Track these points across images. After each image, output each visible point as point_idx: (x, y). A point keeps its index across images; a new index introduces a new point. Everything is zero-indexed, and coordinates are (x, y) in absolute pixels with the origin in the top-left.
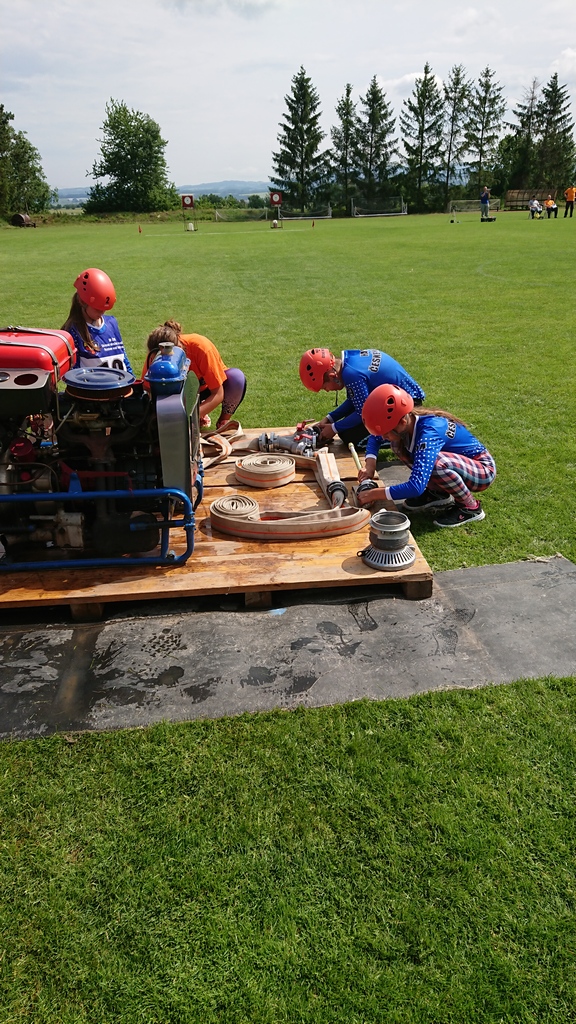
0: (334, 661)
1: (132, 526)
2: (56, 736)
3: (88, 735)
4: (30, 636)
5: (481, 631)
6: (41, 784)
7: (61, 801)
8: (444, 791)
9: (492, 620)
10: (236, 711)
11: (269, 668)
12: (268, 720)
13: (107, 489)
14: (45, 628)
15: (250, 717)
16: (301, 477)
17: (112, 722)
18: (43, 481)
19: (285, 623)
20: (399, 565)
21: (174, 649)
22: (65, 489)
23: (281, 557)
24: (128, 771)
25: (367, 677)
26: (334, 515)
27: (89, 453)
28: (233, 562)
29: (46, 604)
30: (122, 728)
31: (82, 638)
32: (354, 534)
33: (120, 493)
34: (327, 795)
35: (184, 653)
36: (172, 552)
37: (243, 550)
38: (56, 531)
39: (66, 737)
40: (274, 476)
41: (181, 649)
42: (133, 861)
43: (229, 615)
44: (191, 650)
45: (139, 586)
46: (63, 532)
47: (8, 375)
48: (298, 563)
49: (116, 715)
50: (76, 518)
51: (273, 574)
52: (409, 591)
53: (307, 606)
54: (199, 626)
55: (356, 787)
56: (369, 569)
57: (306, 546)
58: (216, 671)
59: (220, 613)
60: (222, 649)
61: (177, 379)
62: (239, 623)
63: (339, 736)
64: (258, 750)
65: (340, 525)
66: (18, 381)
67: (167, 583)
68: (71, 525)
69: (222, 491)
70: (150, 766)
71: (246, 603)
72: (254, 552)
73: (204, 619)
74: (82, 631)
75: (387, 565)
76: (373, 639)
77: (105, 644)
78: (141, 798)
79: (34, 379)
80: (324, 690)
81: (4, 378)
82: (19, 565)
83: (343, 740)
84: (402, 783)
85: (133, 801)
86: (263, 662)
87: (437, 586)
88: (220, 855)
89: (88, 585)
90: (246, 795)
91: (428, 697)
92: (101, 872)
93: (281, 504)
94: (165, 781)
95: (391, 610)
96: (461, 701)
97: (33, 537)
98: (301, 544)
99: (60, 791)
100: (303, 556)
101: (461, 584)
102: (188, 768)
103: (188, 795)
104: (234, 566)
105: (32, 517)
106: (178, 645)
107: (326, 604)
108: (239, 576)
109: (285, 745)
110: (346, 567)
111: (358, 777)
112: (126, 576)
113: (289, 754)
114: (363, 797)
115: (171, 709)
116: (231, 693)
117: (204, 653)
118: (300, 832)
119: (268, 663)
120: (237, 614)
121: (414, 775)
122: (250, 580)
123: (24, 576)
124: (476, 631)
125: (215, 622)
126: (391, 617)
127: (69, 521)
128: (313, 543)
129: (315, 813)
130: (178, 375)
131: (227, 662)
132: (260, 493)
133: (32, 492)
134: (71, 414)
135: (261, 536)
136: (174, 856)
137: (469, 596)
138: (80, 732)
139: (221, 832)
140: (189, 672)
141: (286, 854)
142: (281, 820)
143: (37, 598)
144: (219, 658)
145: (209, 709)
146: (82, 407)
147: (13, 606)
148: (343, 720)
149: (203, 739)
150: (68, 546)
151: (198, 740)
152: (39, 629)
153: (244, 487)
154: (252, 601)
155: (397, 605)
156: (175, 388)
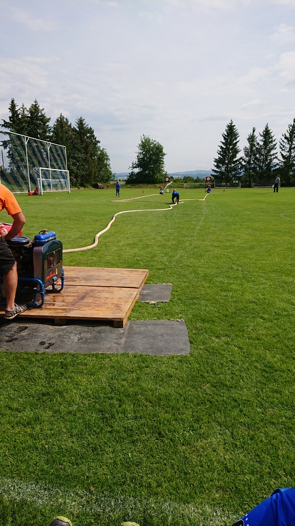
9: (135, 336)
10: (24, 351)
12: (32, 354)
15: (27, 352)
23: (76, 309)
28: (58, 309)
36: (37, 303)
48: (80, 311)
51: (68, 313)
52: (114, 324)
53: (76, 326)
58: (27, 339)
59: (44, 325)
60: (35, 334)
61: (43, 241)
62: (48, 328)
71: (54, 322)
87: (128, 324)
96: (100, 356)
100: (83, 309)
101: (137, 325)
107: (83, 326)
108: (55, 313)
117: (28, 335)
119: (47, 340)
120: (50, 326)
124: (127, 338)
125: (40, 327)
131: (34, 338)
137: (136, 328)
140: (19, 339)
144: (32, 336)
154: (57, 322)
155: (107, 328)
156: (42, 244)
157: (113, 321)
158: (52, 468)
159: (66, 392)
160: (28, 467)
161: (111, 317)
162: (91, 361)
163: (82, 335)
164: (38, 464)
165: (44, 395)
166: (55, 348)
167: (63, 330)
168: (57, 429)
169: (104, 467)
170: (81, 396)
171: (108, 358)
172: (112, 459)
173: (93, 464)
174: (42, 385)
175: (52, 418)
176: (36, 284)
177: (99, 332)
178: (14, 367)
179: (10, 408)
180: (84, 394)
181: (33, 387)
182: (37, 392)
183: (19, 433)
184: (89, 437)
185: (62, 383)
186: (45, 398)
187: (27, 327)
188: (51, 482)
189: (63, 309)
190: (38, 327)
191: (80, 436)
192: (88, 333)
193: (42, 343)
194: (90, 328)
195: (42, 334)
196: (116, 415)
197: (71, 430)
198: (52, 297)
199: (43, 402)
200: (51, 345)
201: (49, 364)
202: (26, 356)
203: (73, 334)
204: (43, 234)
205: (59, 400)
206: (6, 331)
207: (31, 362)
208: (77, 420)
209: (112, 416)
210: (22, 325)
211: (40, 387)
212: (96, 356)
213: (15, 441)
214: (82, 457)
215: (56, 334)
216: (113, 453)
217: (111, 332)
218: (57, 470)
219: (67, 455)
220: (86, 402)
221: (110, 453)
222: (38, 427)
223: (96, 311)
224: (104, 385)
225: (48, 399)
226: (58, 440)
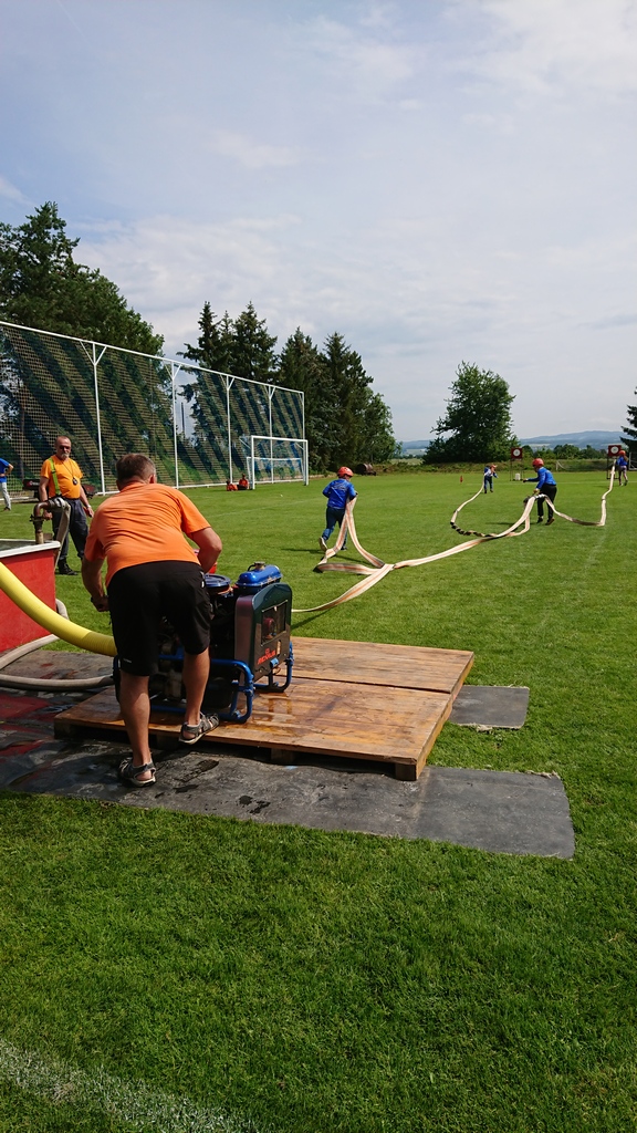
5: (428, 807)
9: (444, 802)
10: (210, 813)
11: (254, 797)
12: (224, 822)
15: (215, 818)
17: (132, 802)
25: (314, 815)
28: (278, 727)
30: (136, 807)
36: (237, 712)
39: (101, 803)
48: (323, 735)
51: (299, 739)
52: (397, 771)
54: (229, 764)
58: (217, 790)
59: (251, 761)
60: (232, 779)
61: (254, 585)
62: (258, 769)
71: (271, 757)
73: (236, 761)
76: (342, 796)
86: (252, 794)
87: (428, 775)
95: (373, 781)
96: (365, 841)
101: (448, 777)
104: (275, 729)
108: (273, 736)
115: (172, 803)
117: (219, 779)
119: (255, 794)
120: (260, 764)
122: (279, 739)
124: (424, 806)
126: (368, 784)
127: (175, 678)
131: (229, 787)
138: (111, 803)
140: (201, 787)
144: (226, 784)
145: (193, 809)
148: (273, 831)
155: (381, 778)
156: (252, 591)
157: (394, 764)
158: (261, 1083)
159: (293, 916)
160: (210, 1073)
161: (390, 755)
162: (347, 851)
163: (327, 788)
164: (231, 1070)
165: (246, 915)
166: (272, 814)
167: (288, 774)
168: (274, 996)
169: (374, 1097)
170: (325, 927)
171: (384, 846)
172: (390, 1080)
173: (347, 1086)
174: (243, 893)
175: (264, 971)
176: (239, 672)
177: (364, 787)
178: (189, 847)
179: (178, 937)
180: (331, 924)
181: (226, 896)
182: (234, 907)
183: (195, 994)
184: (341, 1023)
185: (285, 894)
186: (249, 923)
187: (217, 763)
188: (257, 1114)
189: (288, 728)
190: (238, 765)
191: (322, 1019)
192: (340, 785)
193: (245, 801)
194: (345, 775)
195: (246, 780)
196: (401, 980)
197: (303, 1001)
198: (267, 702)
199: (245, 931)
200: (262, 805)
201: (259, 848)
202: (213, 826)
203: (308, 786)
204: (257, 570)
205: (277, 931)
206: (177, 768)
207: (222, 840)
208: (315, 981)
209: (392, 983)
210: (207, 758)
211: (240, 897)
212: (358, 839)
213: (186, 1012)
214: (325, 1068)
215: (274, 784)
216: (393, 1066)
217: (388, 788)
218: (270, 1088)
219: (293, 1057)
220: (335, 942)
221: (387, 1065)
222: (233, 988)
223: (357, 739)
224: (374, 908)
225: (255, 925)
226: (275, 1021)
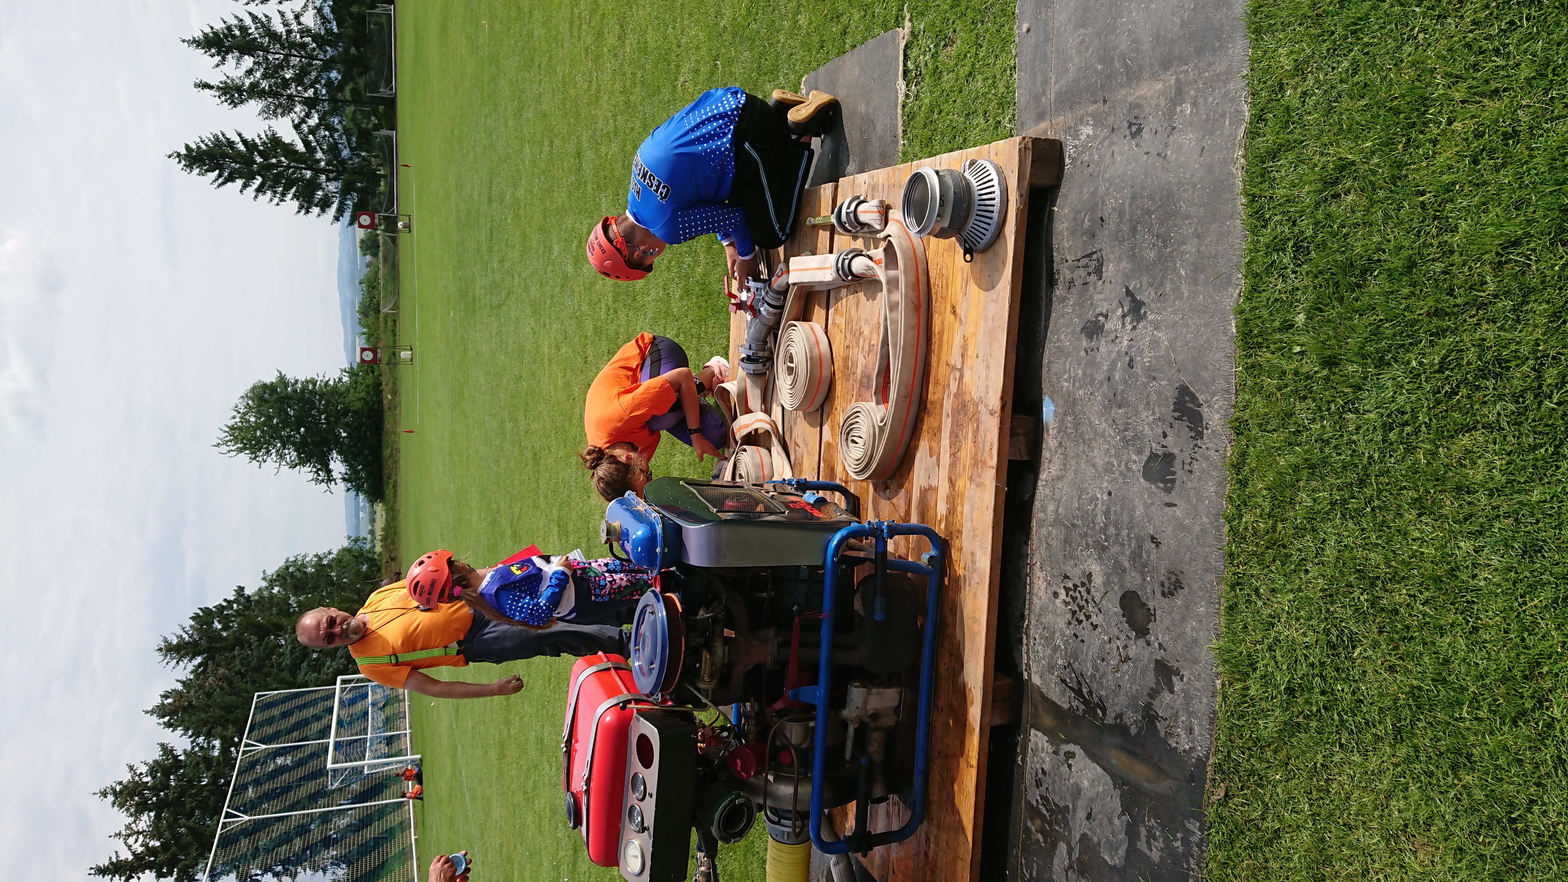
0: (1155, 343)
1: (878, 617)
2: (1210, 813)
3: (1218, 768)
4: (1034, 796)
5: (1141, 68)
6: (1289, 860)
7: (1322, 840)
8: (1435, 218)
9: (1123, 44)
10: (1217, 529)
11: (1147, 453)
12: (1243, 483)
13: (818, 645)
14: (1023, 767)
15: (1230, 510)
16: (819, 313)
17: (1200, 724)
18: (794, 733)
19: (1069, 406)
20: (997, 195)
21: (1088, 592)
22: (813, 707)
23: (954, 387)
24: (1291, 728)
25: (1194, 294)
26: (893, 283)
27: (759, 667)
28: (953, 465)
29: (985, 760)
30: (1214, 712)
31: (1047, 721)
32: (930, 256)
33: (825, 631)
34: (1406, 424)
35: (1098, 580)
36: (925, 558)
37: (934, 445)
38: (872, 725)
39: (1214, 798)
40: (814, 362)
41: (1090, 581)
42: (1453, 768)
43: (1042, 490)
44: (1095, 568)
45: (975, 620)
46: (875, 716)
47: (636, 775)
48: (969, 362)
49: (1190, 714)
50: (856, 694)
51: (981, 407)
52: (1045, 180)
53: (1045, 361)
54: (1054, 543)
55: (1397, 370)
56: (997, 247)
57: (941, 340)
58: (1140, 541)
59: (1037, 504)
60: (1100, 519)
61: (659, 528)
62: (1060, 478)
63: (1296, 373)
64: (1297, 515)
65: (912, 278)
66: (647, 764)
67: (976, 578)
68: (865, 703)
69: (829, 444)
70: (1290, 691)
71: (1026, 458)
72: (940, 428)
73: (1044, 531)
74: (1034, 716)
75: (995, 215)
76: (1124, 264)
77: (1063, 692)
78: (1341, 720)
79: (644, 741)
80: (1205, 375)
81: (640, 782)
82: (917, 781)
83: (1305, 369)
84: (1406, 291)
85: (1345, 735)
86: (1137, 461)
87: (1043, 125)
88: (1475, 629)
89: (961, 693)
90: (1375, 557)
91: (1253, 198)
92: (1462, 822)
93: (861, 360)
94: (1322, 676)
95: (1075, 219)
96: (1267, 141)
97: (877, 758)
98: (935, 347)
99: (1305, 835)
100: (956, 351)
101: (1046, 82)
102: (1305, 634)
103: (1354, 647)
104: (959, 468)
105: (848, 756)
106: (1083, 584)
107: (1047, 327)
108: (977, 462)
109: (1296, 468)
110: (989, 285)
111: (1381, 363)
112: (953, 635)
113: (1312, 467)
114: (1421, 364)
115: (1193, 629)
116: (1181, 527)
117: (1104, 549)
118: (1463, 489)
119: (1139, 452)
120: (1043, 476)
121: (1397, 263)
122: (987, 448)
123: (935, 778)
124: (1139, 79)
125: (1051, 517)
126: (1087, 223)
127: (860, 705)
128: (937, 327)
129: (1434, 454)
130: (652, 526)
131: (1125, 518)
132: (839, 387)
133: (811, 749)
134: (699, 690)
135: (913, 410)
136: (1460, 704)
137: (1071, 75)
138: (1209, 776)
139: (1431, 617)
140: (1133, 580)
141: (1497, 525)
142: (1431, 513)
143: (973, 772)
144: (1117, 528)
145: (1207, 570)
146: (691, 674)
147: (982, 806)
148: (1265, 356)
149: (1258, 595)
150: (896, 710)
151: (1260, 603)
152: (1022, 776)
153: (826, 410)
154: (1024, 449)
193: (1161, 466)
215: (1103, 423)
